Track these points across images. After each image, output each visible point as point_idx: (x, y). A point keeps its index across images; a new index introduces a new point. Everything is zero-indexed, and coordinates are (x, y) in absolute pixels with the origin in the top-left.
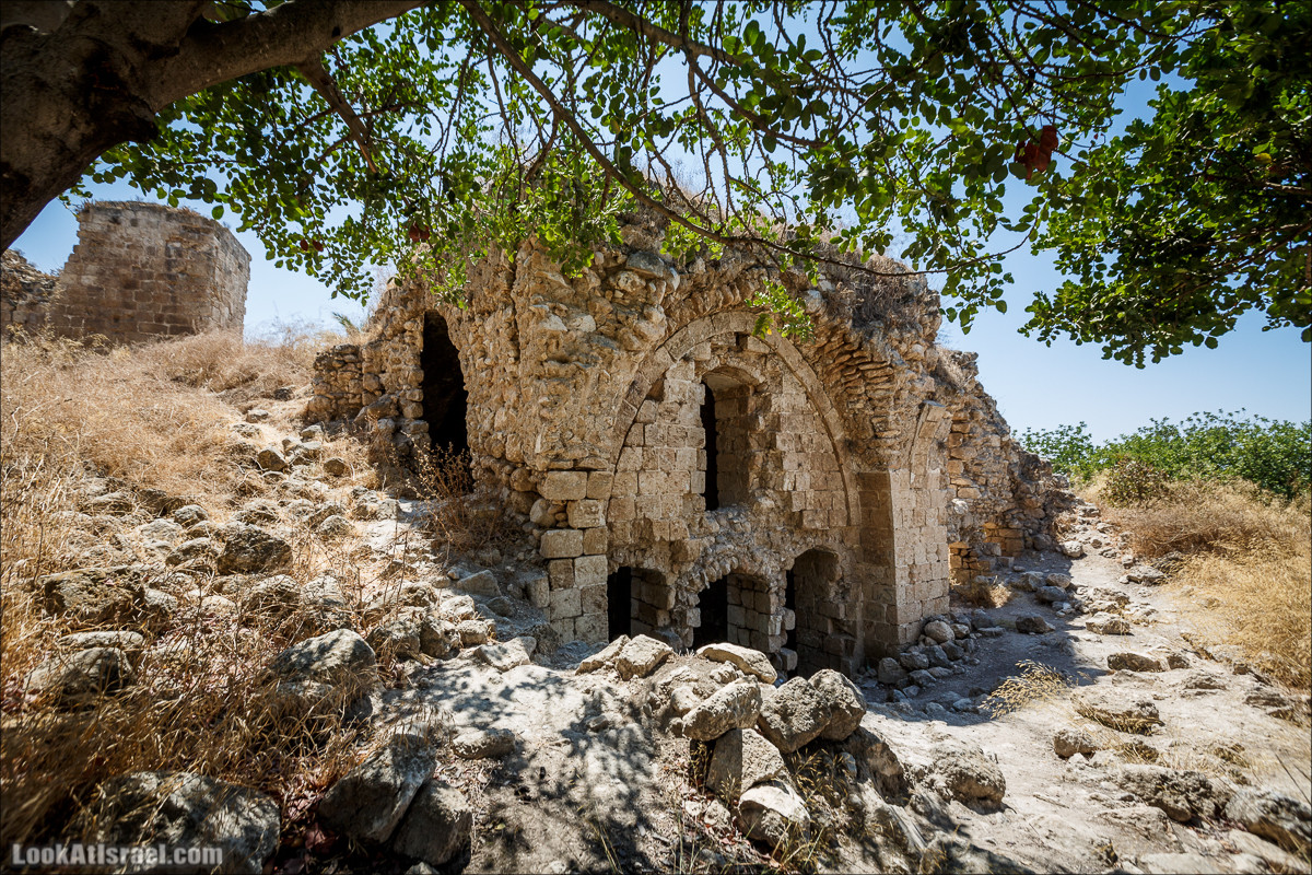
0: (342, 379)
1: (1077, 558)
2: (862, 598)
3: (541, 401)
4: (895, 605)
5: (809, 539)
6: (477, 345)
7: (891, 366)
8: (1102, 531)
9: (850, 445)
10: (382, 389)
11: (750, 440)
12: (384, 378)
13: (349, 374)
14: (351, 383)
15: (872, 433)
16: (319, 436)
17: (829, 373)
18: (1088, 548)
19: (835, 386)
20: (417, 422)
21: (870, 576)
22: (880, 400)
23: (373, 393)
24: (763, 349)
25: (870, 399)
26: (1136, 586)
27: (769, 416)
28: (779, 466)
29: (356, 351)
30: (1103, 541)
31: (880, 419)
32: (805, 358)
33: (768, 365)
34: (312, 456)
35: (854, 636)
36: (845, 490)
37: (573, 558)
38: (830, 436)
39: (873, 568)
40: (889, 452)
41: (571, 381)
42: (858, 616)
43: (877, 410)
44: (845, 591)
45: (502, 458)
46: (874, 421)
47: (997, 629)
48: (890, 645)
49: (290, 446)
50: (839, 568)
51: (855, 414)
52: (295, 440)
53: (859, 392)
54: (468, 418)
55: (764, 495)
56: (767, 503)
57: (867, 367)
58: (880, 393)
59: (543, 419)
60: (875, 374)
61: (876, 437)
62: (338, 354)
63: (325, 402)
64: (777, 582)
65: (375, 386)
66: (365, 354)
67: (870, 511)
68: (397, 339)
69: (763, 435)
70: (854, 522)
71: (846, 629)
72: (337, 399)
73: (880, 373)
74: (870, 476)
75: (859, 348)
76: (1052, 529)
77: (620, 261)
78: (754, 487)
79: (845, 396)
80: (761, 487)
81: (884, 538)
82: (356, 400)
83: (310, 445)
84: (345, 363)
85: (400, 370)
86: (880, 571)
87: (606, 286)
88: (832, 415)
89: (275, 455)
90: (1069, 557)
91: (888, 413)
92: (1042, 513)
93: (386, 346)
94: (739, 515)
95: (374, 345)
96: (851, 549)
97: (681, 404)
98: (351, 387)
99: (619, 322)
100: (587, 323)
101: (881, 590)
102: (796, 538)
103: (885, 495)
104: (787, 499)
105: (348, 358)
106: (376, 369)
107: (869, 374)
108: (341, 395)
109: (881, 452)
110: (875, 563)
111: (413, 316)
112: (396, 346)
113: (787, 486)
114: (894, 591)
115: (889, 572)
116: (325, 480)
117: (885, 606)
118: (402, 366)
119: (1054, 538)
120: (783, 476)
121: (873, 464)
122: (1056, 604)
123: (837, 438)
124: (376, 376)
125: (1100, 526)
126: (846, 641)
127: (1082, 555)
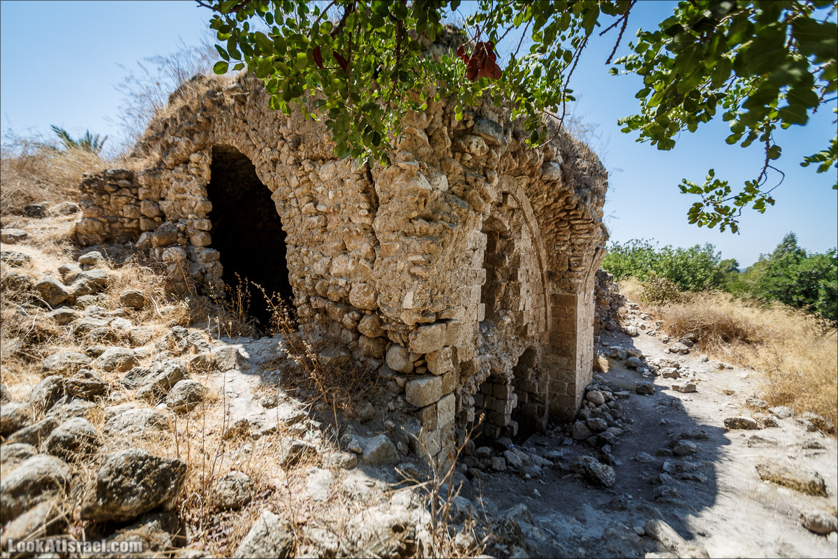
0: (116, 203)
1: (635, 336)
2: (549, 378)
3: (412, 258)
4: (574, 384)
5: (526, 343)
6: (304, 189)
7: (593, 222)
8: (644, 319)
9: (551, 275)
10: (163, 216)
11: (497, 273)
12: (165, 206)
13: (123, 200)
14: (127, 209)
15: (567, 267)
16: (101, 262)
17: (548, 224)
18: (639, 330)
19: (549, 234)
20: (208, 251)
21: (556, 364)
22: (579, 245)
23: (152, 219)
24: (515, 206)
25: (573, 244)
26: (675, 355)
27: (512, 256)
28: (517, 293)
29: (130, 176)
30: (647, 325)
31: (576, 259)
32: (535, 212)
33: (514, 217)
34: (99, 287)
35: (544, 404)
36: (546, 306)
37: (436, 403)
38: (541, 268)
39: (559, 358)
40: (577, 281)
41: (438, 239)
42: (547, 391)
43: (576, 252)
44: (538, 374)
45: (344, 303)
46: (572, 259)
47: (626, 393)
48: (569, 409)
49: (69, 275)
50: (536, 359)
51: (558, 254)
52: (75, 268)
53: (566, 239)
54: (289, 258)
55: (506, 314)
56: (508, 320)
57: (577, 222)
58: (581, 241)
59: (414, 276)
60: (581, 227)
61: (570, 270)
62: (110, 178)
63: (97, 225)
64: (510, 377)
65: (155, 212)
66: (142, 180)
67: (559, 321)
68: (181, 169)
69: (507, 270)
70: (549, 328)
71: (537, 399)
72: (110, 223)
73: (585, 227)
74: (561, 297)
75: (576, 209)
76: (617, 318)
77: (470, 124)
78: (498, 309)
79: (555, 240)
80: (502, 308)
81: (568, 339)
82: (133, 225)
83: (94, 273)
84: (119, 188)
85: (184, 199)
86: (564, 361)
87: (456, 149)
88: (543, 253)
89: (55, 286)
90: (629, 335)
91: (583, 255)
92: (609, 307)
93: (166, 175)
94: (489, 330)
95: (153, 172)
96: (544, 345)
97: (474, 250)
98: (127, 212)
99: (467, 183)
100: (442, 182)
101: (564, 373)
102: (520, 343)
103: (572, 310)
104: (520, 317)
105: (122, 183)
106: (155, 196)
107: (577, 227)
108: (116, 218)
109: (573, 281)
110: (560, 355)
111: (201, 149)
112: (180, 176)
113: (521, 308)
114: (575, 374)
115: (571, 362)
116: (125, 315)
117: (567, 384)
118: (188, 195)
119: (618, 323)
120: (519, 300)
121: (565, 289)
122: (639, 369)
123: (545, 270)
124: (155, 203)
125: (643, 316)
126: (539, 407)
127: (637, 335)
